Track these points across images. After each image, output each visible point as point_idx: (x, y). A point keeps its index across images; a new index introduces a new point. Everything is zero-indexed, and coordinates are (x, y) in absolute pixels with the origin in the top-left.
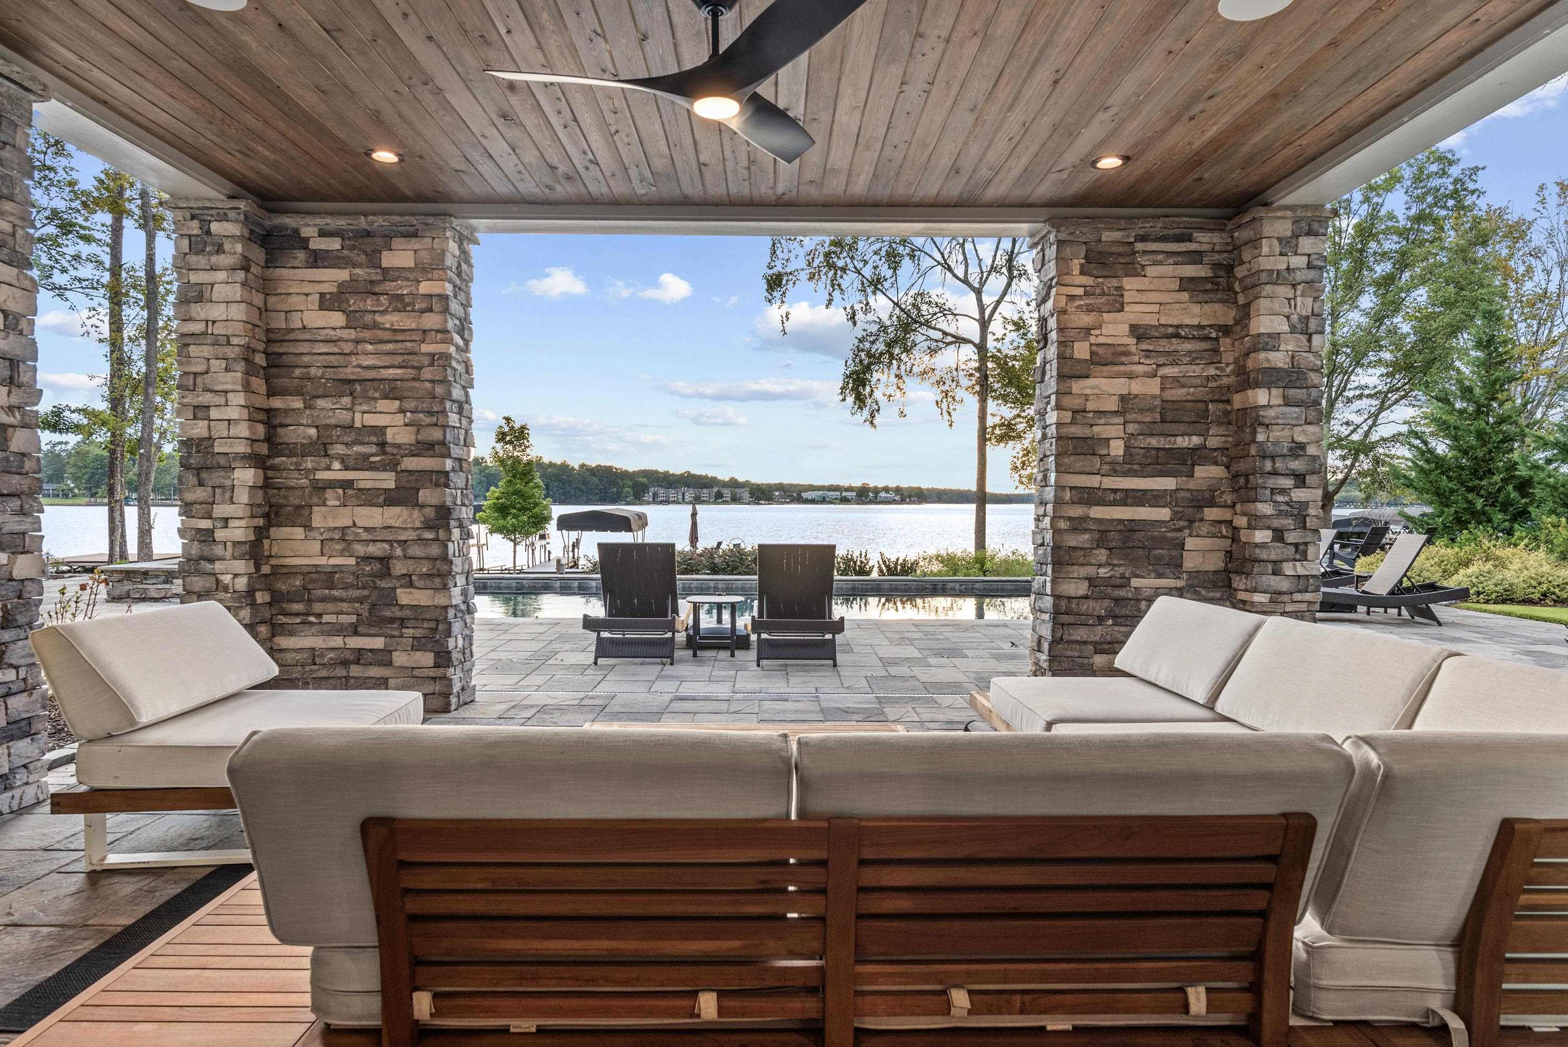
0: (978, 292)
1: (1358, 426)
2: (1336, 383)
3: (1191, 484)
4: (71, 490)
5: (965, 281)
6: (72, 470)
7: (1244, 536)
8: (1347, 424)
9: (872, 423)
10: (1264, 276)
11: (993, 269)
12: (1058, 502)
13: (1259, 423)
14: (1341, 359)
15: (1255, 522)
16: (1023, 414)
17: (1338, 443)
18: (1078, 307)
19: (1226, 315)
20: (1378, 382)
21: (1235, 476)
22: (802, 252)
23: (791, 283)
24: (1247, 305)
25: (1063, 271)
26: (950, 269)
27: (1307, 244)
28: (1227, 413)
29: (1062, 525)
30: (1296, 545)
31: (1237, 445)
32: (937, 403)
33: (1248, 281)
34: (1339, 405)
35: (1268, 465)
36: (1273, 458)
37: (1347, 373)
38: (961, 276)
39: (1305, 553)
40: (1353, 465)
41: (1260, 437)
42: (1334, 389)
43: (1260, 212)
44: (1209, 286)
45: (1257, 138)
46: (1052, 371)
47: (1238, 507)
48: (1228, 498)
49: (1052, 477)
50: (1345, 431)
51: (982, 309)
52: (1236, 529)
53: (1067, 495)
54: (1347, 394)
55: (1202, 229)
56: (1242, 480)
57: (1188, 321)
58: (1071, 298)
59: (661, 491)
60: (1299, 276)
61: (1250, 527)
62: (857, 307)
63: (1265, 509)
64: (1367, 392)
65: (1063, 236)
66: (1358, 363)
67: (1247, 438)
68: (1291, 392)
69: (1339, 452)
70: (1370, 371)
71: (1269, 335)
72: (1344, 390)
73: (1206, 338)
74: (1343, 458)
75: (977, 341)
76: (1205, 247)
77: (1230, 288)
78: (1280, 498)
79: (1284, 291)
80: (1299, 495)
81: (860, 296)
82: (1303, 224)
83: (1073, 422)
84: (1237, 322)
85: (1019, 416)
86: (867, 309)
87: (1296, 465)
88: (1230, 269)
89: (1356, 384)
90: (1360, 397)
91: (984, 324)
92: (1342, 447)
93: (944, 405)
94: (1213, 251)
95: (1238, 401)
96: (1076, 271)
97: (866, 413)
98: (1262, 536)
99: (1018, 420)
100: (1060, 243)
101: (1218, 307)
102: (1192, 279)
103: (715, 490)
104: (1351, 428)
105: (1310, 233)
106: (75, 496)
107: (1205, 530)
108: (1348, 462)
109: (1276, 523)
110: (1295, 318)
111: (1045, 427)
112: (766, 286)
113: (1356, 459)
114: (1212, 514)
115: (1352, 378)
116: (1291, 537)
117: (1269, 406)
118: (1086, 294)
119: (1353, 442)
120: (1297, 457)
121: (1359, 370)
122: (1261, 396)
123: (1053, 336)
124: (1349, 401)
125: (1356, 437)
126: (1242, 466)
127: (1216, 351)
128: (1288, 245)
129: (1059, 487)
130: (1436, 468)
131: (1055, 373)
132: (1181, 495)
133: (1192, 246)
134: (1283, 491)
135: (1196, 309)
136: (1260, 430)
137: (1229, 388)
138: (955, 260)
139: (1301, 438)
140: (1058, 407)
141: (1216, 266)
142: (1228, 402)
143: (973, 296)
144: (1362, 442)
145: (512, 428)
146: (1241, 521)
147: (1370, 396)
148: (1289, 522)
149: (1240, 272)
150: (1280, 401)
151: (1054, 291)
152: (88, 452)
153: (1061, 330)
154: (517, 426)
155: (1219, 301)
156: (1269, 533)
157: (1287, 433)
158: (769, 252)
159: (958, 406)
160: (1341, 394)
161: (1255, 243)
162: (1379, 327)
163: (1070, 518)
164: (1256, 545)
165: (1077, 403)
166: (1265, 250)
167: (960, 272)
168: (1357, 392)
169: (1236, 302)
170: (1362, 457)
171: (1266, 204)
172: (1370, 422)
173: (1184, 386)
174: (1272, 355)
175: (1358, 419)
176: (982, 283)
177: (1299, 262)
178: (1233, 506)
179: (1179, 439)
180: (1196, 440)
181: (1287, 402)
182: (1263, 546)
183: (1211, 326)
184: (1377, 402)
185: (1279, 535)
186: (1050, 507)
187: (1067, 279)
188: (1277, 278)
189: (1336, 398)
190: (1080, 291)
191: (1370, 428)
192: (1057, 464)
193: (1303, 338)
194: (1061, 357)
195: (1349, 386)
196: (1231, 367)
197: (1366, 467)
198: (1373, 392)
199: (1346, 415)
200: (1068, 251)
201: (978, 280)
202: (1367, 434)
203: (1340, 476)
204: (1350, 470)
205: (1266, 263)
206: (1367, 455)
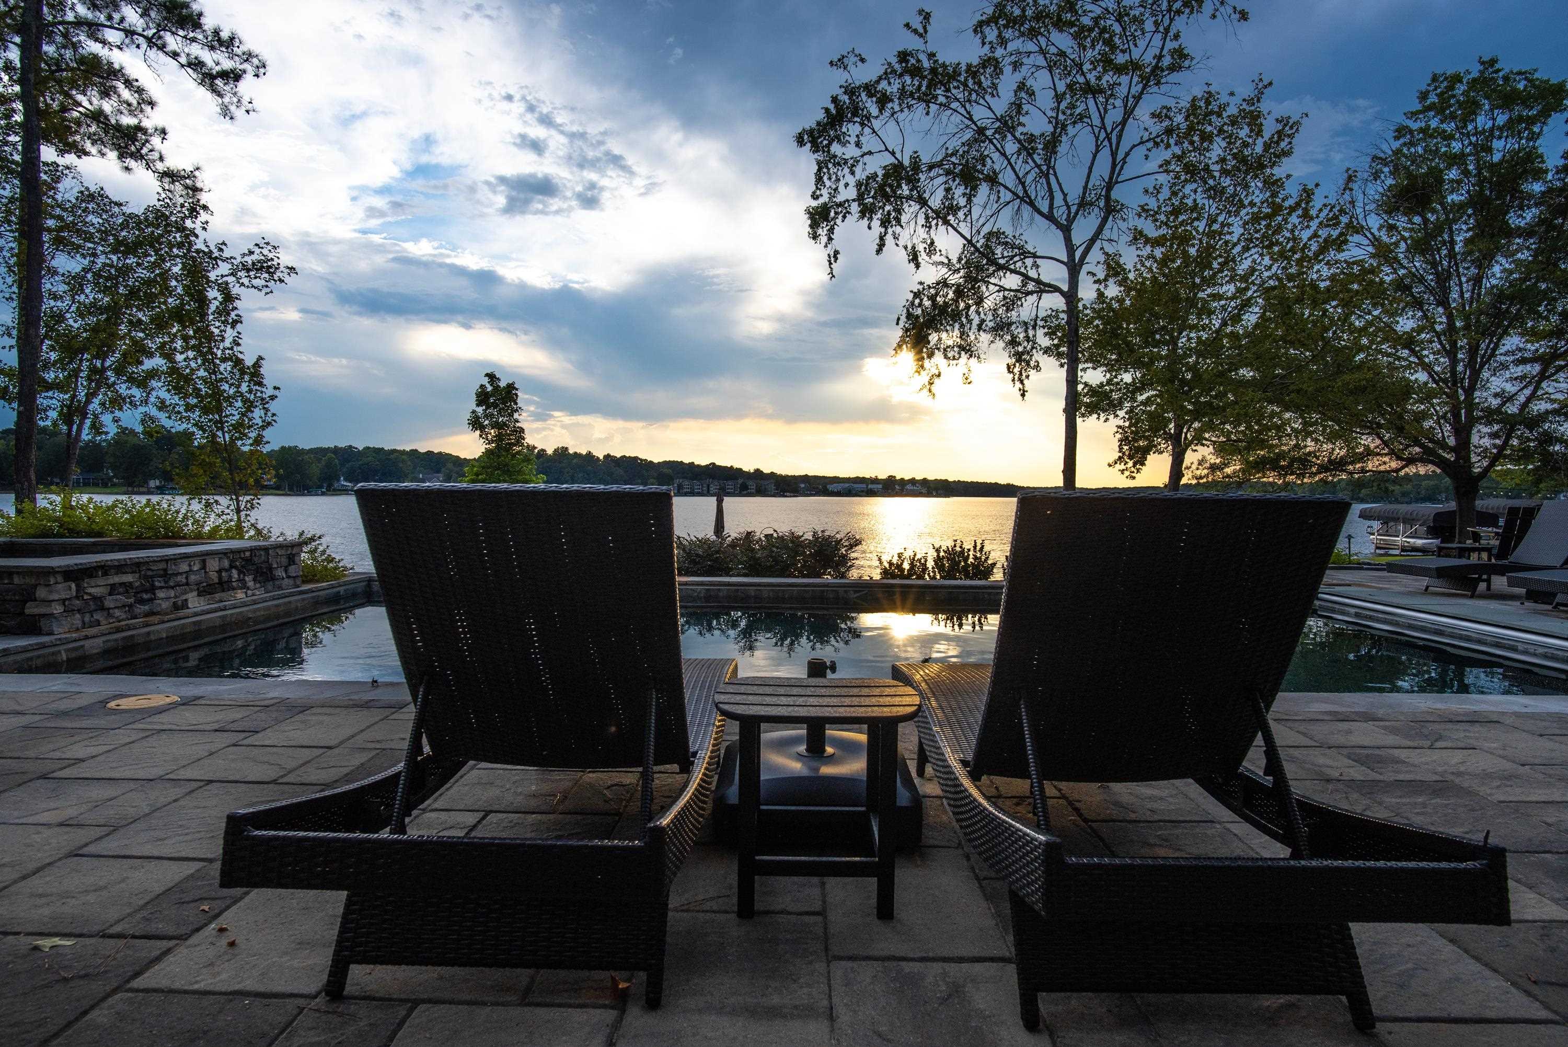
0: (1066, 230)
1: (1513, 397)
4: (110, 479)
5: (1050, 217)
6: (112, 460)
8: (1498, 394)
9: (930, 391)
11: (1083, 204)
17: (1491, 415)
22: (852, 180)
23: (840, 217)
26: (1031, 204)
32: (1009, 367)
38: (1045, 210)
40: (1505, 444)
50: (1495, 403)
51: (1071, 249)
54: (1497, 359)
59: (686, 483)
62: (921, 247)
69: (1488, 428)
72: (1493, 355)
74: (1494, 435)
75: (1065, 288)
81: (922, 233)
86: (931, 248)
91: (1074, 269)
92: (1492, 422)
93: (1017, 370)
97: (924, 378)
103: (740, 481)
106: (114, 485)
108: (1500, 441)
112: (809, 222)
113: (1509, 437)
119: (1507, 416)
124: (1504, 366)
125: (1510, 410)
138: (1038, 192)
143: (1059, 234)
144: (1519, 415)
145: (496, 388)
147: (1527, 362)
152: (126, 442)
154: (503, 384)
158: (813, 179)
159: (1032, 373)
167: (1044, 207)
170: (1517, 434)
172: (1527, 392)
175: (1512, 389)
176: (1071, 220)
184: (1539, 368)
191: (1529, 398)
195: (1499, 351)
199: (1494, 384)
201: (1065, 216)
202: (1525, 406)
203: (1490, 458)
204: (1502, 451)
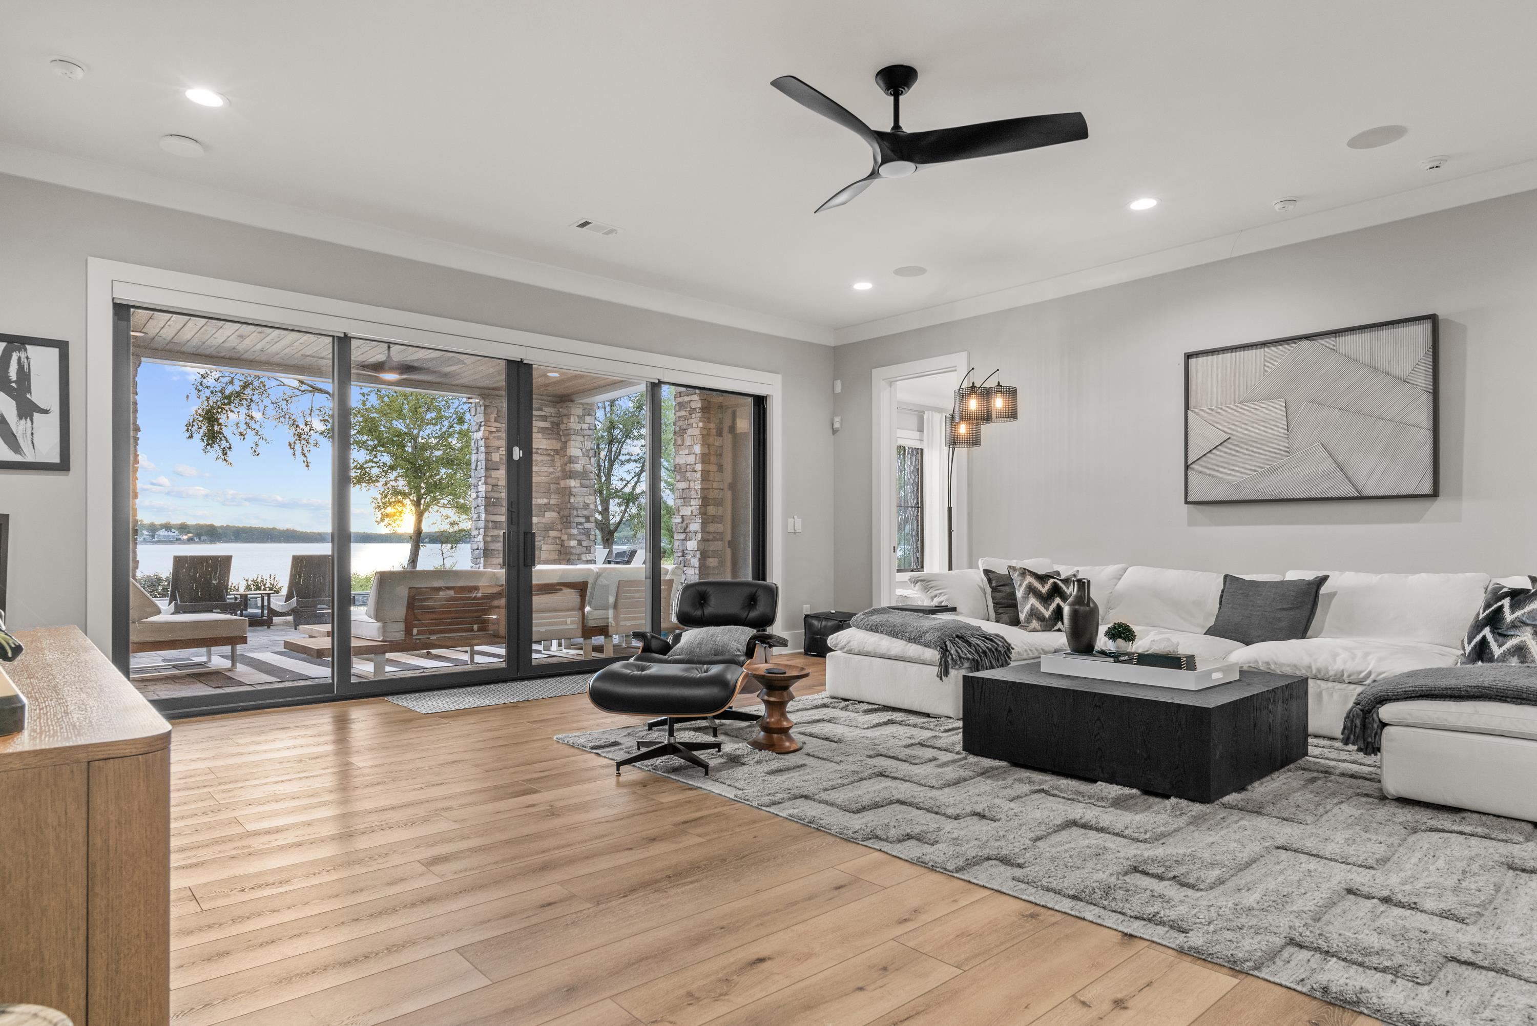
1: (628, 482)
2: (614, 449)
3: (544, 520)
7: (566, 543)
8: (622, 479)
10: (572, 432)
12: (486, 528)
13: (570, 494)
14: (616, 432)
15: (570, 538)
16: (375, 460)
18: (494, 437)
19: (557, 445)
20: (639, 451)
21: (562, 517)
24: (565, 442)
25: (487, 420)
27: (588, 419)
28: (558, 489)
29: (488, 539)
30: (586, 547)
31: (562, 503)
32: (290, 445)
33: (566, 432)
34: (616, 465)
35: (575, 513)
36: (577, 510)
37: (621, 443)
39: (590, 550)
40: (626, 510)
41: (572, 500)
42: (613, 454)
43: (570, 404)
44: (550, 432)
45: (570, 383)
46: (482, 465)
47: (563, 531)
48: (559, 527)
49: (483, 516)
50: (620, 485)
52: (563, 541)
53: (490, 525)
54: (622, 458)
55: (546, 406)
56: (565, 519)
57: (541, 447)
58: (491, 432)
60: (586, 432)
61: (569, 539)
63: (574, 531)
64: (633, 458)
65: (487, 403)
66: (627, 435)
67: (567, 501)
68: (583, 481)
69: (617, 500)
70: (636, 442)
71: (575, 457)
72: (619, 455)
73: (549, 455)
74: (620, 505)
76: (548, 414)
77: (558, 434)
78: (580, 527)
79: (580, 438)
80: (587, 525)
82: (587, 411)
83: (492, 490)
84: (562, 449)
85: (371, 461)
87: (586, 513)
88: (558, 425)
89: (626, 451)
90: (629, 461)
92: (619, 497)
93: (298, 447)
94: (551, 416)
95: (563, 483)
96: (493, 420)
98: (573, 543)
99: (370, 464)
100: (485, 406)
101: (554, 441)
102: (543, 428)
104: (624, 483)
105: (589, 415)
107: (550, 541)
108: (623, 508)
109: (579, 538)
110: (584, 450)
111: (477, 492)
113: (627, 506)
114: (553, 534)
115: (624, 446)
116: (585, 544)
117: (575, 487)
118: (497, 431)
119: (625, 494)
120: (586, 509)
121: (628, 441)
122: (572, 483)
123: (483, 449)
124: (622, 463)
125: (627, 490)
126: (566, 513)
127: (553, 461)
128: (581, 419)
129: (486, 521)
130: (667, 514)
131: (484, 467)
132: (540, 525)
133: (542, 413)
134: (581, 524)
135: (545, 441)
136: (572, 497)
137: (558, 477)
139: (587, 501)
140: (486, 483)
141: (552, 423)
142: (558, 484)
144: (631, 493)
146: (565, 537)
147: (635, 461)
148: (583, 537)
149: (562, 427)
150: (579, 485)
151: (482, 428)
153: (486, 447)
155: (554, 439)
156: (576, 542)
157: (582, 499)
159: (313, 449)
160: (617, 458)
161: (568, 416)
162: (640, 411)
163: (492, 536)
164: (571, 547)
165: (494, 482)
166: (572, 420)
168: (627, 457)
169: (561, 440)
170: (631, 505)
171: (572, 401)
172: (636, 479)
173: (540, 476)
174: (576, 465)
175: (628, 478)
177: (585, 426)
178: (561, 530)
179: (539, 500)
180: (545, 501)
181: (582, 486)
182: (573, 547)
183: (551, 450)
184: (639, 466)
185: (580, 543)
186: (482, 531)
187: (489, 424)
188: (578, 433)
189: (615, 461)
190: (494, 430)
191: (636, 483)
192: (485, 510)
193: (588, 459)
194: (487, 460)
195: (622, 453)
196: (560, 468)
197: (634, 512)
198: (637, 458)
199: (621, 473)
200: (489, 410)
202: (634, 488)
203: (618, 519)
204: (624, 514)
205: (573, 426)
206: (634, 503)
